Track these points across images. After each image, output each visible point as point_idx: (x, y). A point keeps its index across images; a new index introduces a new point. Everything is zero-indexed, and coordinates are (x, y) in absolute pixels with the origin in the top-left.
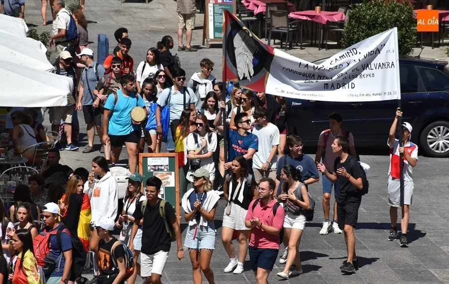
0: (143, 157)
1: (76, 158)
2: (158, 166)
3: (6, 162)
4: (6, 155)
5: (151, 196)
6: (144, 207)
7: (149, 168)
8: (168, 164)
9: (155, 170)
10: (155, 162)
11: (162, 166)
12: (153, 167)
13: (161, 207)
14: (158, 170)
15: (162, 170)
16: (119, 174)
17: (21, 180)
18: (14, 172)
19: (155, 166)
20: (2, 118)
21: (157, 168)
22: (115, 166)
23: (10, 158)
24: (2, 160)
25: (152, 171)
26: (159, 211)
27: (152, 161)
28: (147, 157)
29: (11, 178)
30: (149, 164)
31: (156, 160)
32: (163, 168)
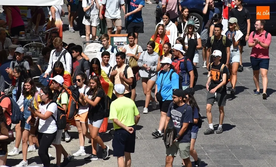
0: (111, 37)
1: (69, 37)
2: (120, 42)
3: (25, 40)
4: (25, 35)
5: (217, 33)
6: (212, 40)
7: (114, 43)
8: (126, 41)
9: (118, 45)
10: (118, 40)
11: (122, 42)
12: (117, 43)
13: (224, 40)
14: (120, 45)
15: (122, 45)
16: (95, 47)
17: (35, 51)
18: (30, 46)
19: (118, 42)
20: (23, 12)
21: (119, 44)
22: (93, 42)
23: (28, 37)
24: (23, 39)
25: (116, 45)
26: (222, 42)
27: (116, 39)
28: (113, 37)
29: (28, 49)
30: (114, 41)
31: (119, 39)
32: (123, 43)
